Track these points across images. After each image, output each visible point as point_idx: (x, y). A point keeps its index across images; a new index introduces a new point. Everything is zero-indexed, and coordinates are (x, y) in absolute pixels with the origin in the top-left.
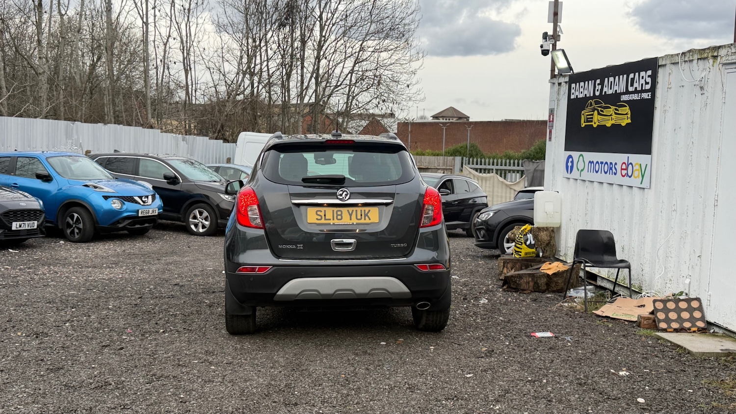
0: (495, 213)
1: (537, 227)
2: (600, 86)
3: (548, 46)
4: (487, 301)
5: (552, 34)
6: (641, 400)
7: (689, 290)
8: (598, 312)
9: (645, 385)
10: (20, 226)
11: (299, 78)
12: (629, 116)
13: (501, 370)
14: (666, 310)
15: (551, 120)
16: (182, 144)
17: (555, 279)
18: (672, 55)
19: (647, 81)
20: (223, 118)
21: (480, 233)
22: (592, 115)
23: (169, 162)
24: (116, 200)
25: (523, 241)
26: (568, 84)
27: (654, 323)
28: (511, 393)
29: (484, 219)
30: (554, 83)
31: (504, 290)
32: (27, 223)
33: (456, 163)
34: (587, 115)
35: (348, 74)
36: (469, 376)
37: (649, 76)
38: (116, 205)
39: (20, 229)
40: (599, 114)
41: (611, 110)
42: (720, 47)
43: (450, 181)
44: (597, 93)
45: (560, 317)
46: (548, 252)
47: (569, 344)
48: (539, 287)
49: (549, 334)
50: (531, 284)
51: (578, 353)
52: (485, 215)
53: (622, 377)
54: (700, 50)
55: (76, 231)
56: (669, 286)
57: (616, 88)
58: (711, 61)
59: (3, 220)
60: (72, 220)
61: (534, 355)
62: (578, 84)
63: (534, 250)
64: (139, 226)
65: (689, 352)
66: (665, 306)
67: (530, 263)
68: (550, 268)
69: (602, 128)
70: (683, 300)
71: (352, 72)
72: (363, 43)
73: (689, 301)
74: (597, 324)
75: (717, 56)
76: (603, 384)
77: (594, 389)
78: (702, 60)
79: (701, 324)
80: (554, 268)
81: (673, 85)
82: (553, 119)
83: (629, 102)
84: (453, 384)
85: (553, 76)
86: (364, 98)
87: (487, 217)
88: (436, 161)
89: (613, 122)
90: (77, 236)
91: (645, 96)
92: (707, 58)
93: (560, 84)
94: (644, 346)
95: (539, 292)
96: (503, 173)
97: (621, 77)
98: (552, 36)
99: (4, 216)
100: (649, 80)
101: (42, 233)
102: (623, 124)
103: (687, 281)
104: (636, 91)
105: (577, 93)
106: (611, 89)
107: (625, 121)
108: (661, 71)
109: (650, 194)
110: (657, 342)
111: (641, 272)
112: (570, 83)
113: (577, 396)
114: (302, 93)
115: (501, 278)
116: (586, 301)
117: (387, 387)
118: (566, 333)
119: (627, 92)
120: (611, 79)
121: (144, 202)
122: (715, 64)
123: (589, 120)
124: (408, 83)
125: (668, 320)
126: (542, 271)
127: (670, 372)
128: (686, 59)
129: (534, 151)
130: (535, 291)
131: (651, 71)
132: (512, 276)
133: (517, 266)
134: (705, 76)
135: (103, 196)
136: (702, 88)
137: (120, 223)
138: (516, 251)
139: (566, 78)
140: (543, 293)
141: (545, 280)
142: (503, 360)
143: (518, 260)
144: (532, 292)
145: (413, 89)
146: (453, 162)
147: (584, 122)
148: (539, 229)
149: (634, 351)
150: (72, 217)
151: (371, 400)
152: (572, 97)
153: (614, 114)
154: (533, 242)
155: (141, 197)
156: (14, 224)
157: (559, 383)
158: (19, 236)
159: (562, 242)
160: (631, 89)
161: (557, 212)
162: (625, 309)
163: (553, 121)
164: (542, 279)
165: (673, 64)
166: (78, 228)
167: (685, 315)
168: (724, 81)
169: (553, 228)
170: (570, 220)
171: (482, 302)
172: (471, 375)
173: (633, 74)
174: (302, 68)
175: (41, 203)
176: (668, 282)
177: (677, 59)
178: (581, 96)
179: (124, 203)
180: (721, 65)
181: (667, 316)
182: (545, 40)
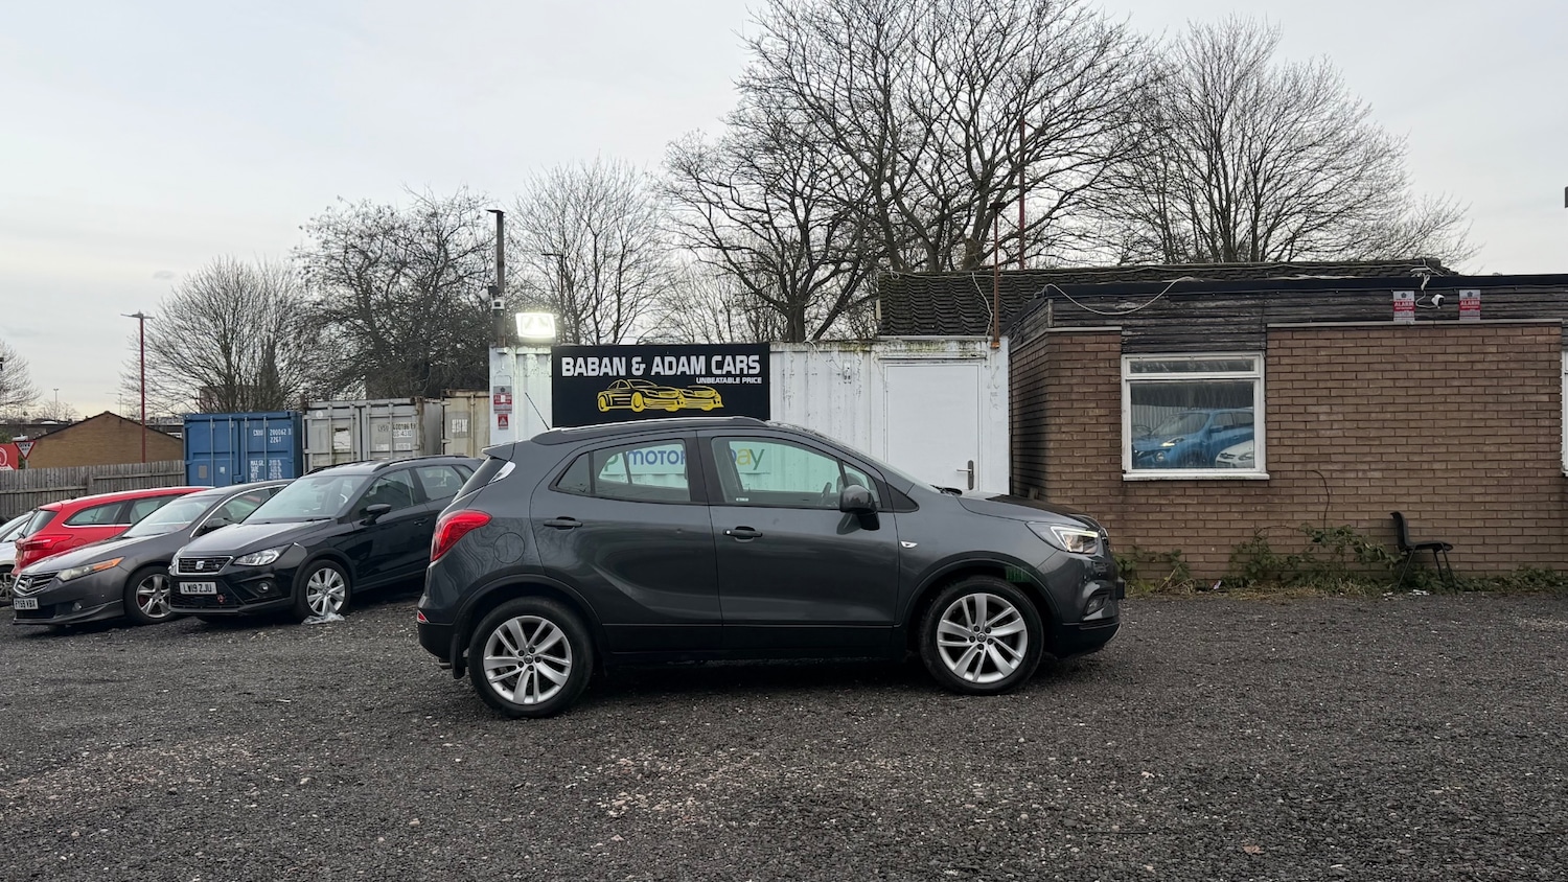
2: (643, 365)
12: (718, 400)
15: (507, 402)
19: (749, 365)
22: (629, 397)
26: (548, 357)
30: (507, 354)
34: (614, 397)
37: (754, 361)
40: (644, 395)
41: (677, 392)
44: (637, 373)
57: (683, 369)
58: (861, 354)
62: (582, 359)
75: (870, 352)
78: (847, 353)
81: (796, 372)
82: (509, 400)
83: (715, 386)
89: (681, 406)
91: (750, 380)
92: (854, 351)
93: (523, 356)
97: (693, 359)
100: (757, 365)
102: (708, 408)
104: (728, 374)
105: (580, 370)
106: (671, 368)
107: (710, 405)
108: (775, 357)
112: (555, 357)
119: (709, 373)
120: (670, 358)
122: (867, 357)
123: (620, 402)
128: (822, 349)
131: (754, 356)
134: (852, 367)
136: (848, 377)
139: (545, 349)
147: (609, 406)
152: (566, 374)
153: (681, 396)
160: (715, 371)
163: (510, 403)
165: (795, 352)
168: (886, 372)
173: (720, 356)
177: (803, 349)
178: (592, 374)
180: (876, 360)
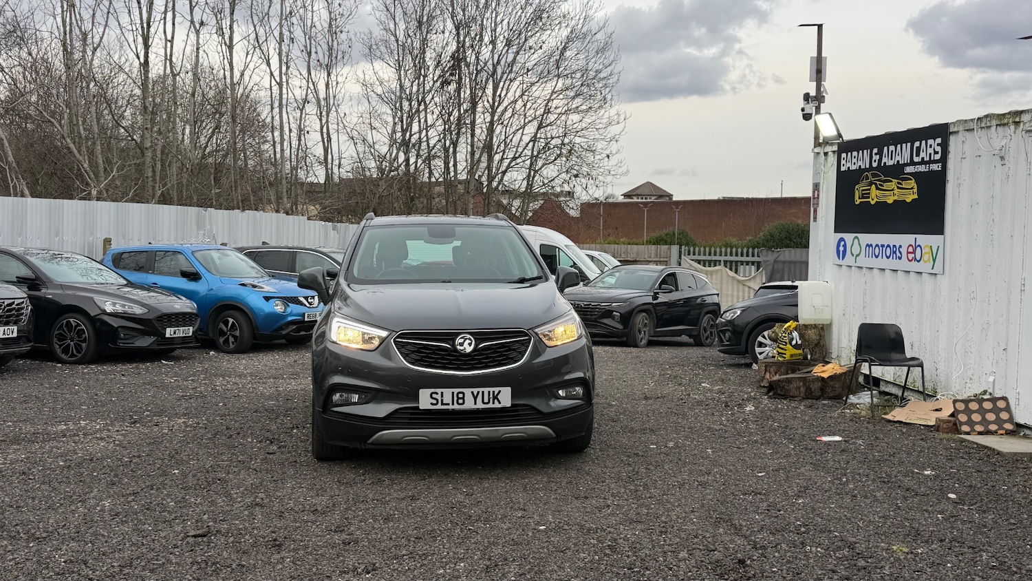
0: (743, 311)
1: (804, 325)
2: (878, 156)
3: (810, 108)
4: (753, 408)
5: (815, 95)
6: (952, 496)
7: (994, 389)
8: (889, 417)
9: (955, 483)
10: (175, 333)
11: (469, 149)
12: (915, 190)
13: (793, 470)
14: (968, 412)
15: (816, 196)
16: (332, 233)
17: (831, 383)
18: (966, 120)
19: (936, 150)
20: (376, 200)
21: (724, 336)
22: (869, 190)
23: (332, 255)
24: (279, 302)
25: (787, 341)
26: (836, 153)
27: (954, 427)
28: (810, 489)
29: (729, 319)
30: (818, 153)
31: (770, 397)
32: (182, 328)
33: (672, 253)
34: (862, 190)
35: (529, 142)
36: (760, 474)
37: (938, 145)
38: (279, 308)
39: (174, 336)
40: (877, 188)
41: (893, 184)
42: (1022, 112)
43: (673, 275)
44: (875, 165)
45: (845, 423)
46: (817, 354)
47: (862, 447)
48: (811, 393)
49: (837, 438)
50: (802, 389)
51: (874, 456)
52: (730, 314)
53: (928, 476)
54: (999, 115)
55: (231, 339)
56: (970, 385)
57: (898, 158)
58: (1012, 127)
59: (157, 325)
60: (227, 326)
61: (826, 457)
62: (849, 154)
63: (801, 351)
64: (304, 333)
65: (999, 453)
66: (967, 406)
67: (797, 366)
68: (823, 371)
69: (882, 205)
70: (987, 400)
71: (534, 139)
72: (548, 102)
73: (994, 400)
74: (888, 429)
75: (1019, 122)
76: (908, 482)
77: (899, 486)
78: (1002, 127)
79: (1009, 426)
80: (831, 370)
81: (967, 155)
82: (818, 195)
83: (916, 175)
84: (746, 481)
85: (817, 144)
86: (550, 171)
87: (733, 316)
88: (646, 252)
89: (896, 198)
90: (232, 346)
91: (935, 167)
92: (1008, 124)
93: (826, 154)
94: (946, 449)
95: (813, 399)
96: (734, 266)
97: (904, 145)
98: (815, 97)
99: (158, 320)
100: (939, 149)
101: (197, 340)
102: (908, 200)
103: (991, 379)
104: (923, 162)
105: (849, 165)
106: (892, 159)
107: (910, 197)
108: (952, 139)
109: (943, 281)
110: (960, 444)
111: (936, 373)
112: (839, 153)
113: (882, 492)
114: (472, 168)
115: (762, 385)
116: (873, 407)
117: (676, 483)
118: (856, 437)
119: (912, 163)
120: (892, 148)
121: (310, 304)
122: (1017, 130)
123: (865, 195)
124: (608, 152)
125: (970, 423)
126: (815, 374)
127: (979, 471)
128: (983, 125)
129: (763, 237)
130: (808, 398)
131: (940, 139)
132: (779, 380)
133: (782, 370)
134: (1005, 145)
135: (264, 297)
136: (1002, 158)
137: (283, 329)
138: (779, 353)
139: (834, 147)
140: (817, 399)
141: (820, 384)
142: (793, 461)
143: (782, 363)
144: (803, 398)
145: (614, 160)
146: (669, 253)
147: (859, 198)
148: (806, 326)
149: (937, 453)
150: (226, 323)
151: (663, 495)
152: (843, 169)
153: (896, 188)
154: (799, 342)
155: (306, 298)
156: (168, 330)
157: (860, 481)
158: (173, 344)
159: (833, 342)
160: (916, 159)
161: (827, 306)
162: (919, 413)
163: (818, 198)
164: (816, 383)
165: (967, 130)
166: (234, 336)
167: (991, 417)
168: (1029, 150)
169: (823, 325)
170: (844, 315)
171: (748, 409)
172: (763, 474)
173: (919, 142)
174: (473, 135)
175: (196, 306)
176: (968, 381)
177: (971, 125)
178: (854, 168)
179: (288, 306)
180: (1024, 132)
181: (970, 418)
182: (806, 102)
